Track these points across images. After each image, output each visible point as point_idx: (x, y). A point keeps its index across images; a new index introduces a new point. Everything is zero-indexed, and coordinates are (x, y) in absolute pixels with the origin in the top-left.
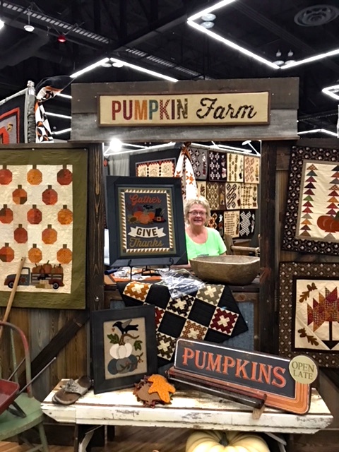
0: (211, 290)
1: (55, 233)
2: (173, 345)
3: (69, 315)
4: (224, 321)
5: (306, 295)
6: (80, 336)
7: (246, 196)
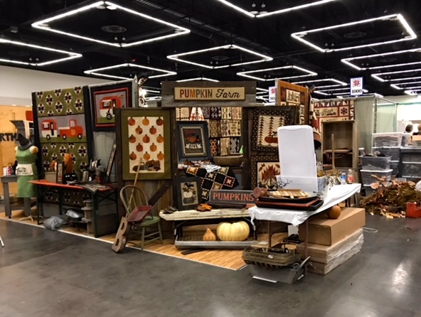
0: (223, 169)
1: (156, 147)
2: (208, 193)
3: (163, 183)
4: (229, 181)
5: (261, 169)
6: (168, 191)
7: (234, 128)
